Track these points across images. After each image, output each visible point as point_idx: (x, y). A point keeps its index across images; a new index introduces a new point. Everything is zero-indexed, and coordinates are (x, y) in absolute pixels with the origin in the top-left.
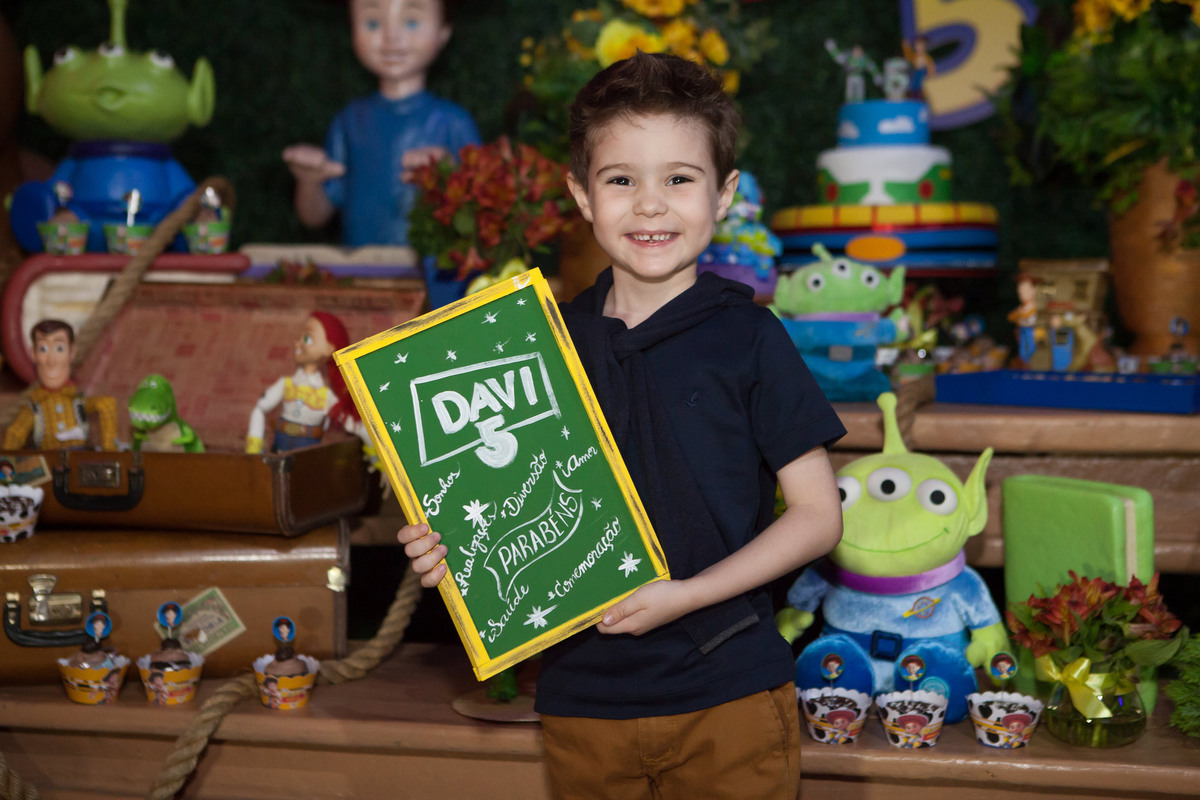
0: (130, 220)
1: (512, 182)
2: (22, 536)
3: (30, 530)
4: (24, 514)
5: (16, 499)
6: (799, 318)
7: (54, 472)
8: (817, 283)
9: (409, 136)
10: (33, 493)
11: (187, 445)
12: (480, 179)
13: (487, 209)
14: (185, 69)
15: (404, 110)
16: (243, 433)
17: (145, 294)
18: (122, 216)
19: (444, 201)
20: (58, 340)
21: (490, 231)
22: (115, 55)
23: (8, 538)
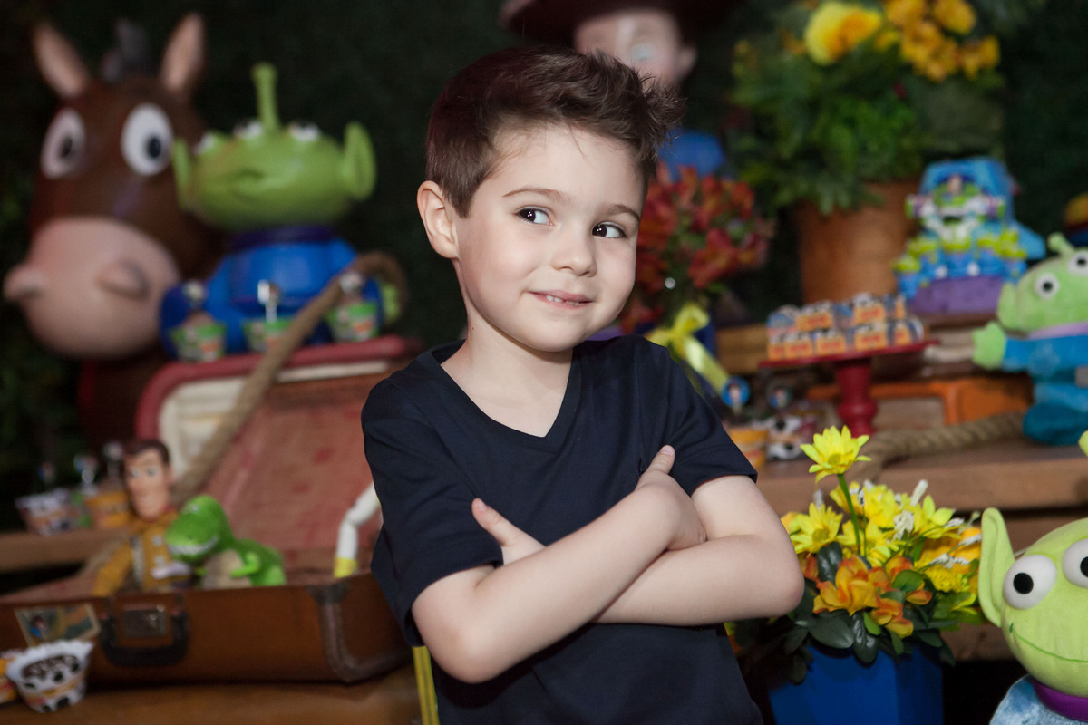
0: (270, 314)
2: (64, 703)
3: (74, 697)
4: (59, 677)
5: (60, 658)
6: (1033, 336)
7: (101, 622)
8: (1047, 286)
10: (79, 649)
11: (252, 576)
16: (332, 550)
17: (278, 397)
23: (47, 708)
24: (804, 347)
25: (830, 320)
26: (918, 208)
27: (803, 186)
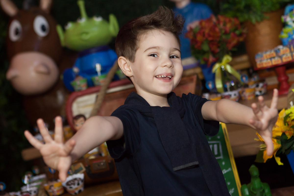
0: (99, 73)
1: (217, 30)
2: (80, 191)
3: (82, 189)
4: (78, 184)
5: (75, 179)
7: (86, 168)
9: (188, 19)
10: (80, 176)
12: (207, 31)
13: (212, 41)
14: (106, 19)
15: (186, 11)
17: (108, 98)
18: (96, 73)
19: (197, 42)
20: (81, 121)
21: (214, 48)
22: (83, 21)
23: (76, 193)
24: (269, 63)
25: (275, 54)
26: (285, 19)
27: (246, 16)
